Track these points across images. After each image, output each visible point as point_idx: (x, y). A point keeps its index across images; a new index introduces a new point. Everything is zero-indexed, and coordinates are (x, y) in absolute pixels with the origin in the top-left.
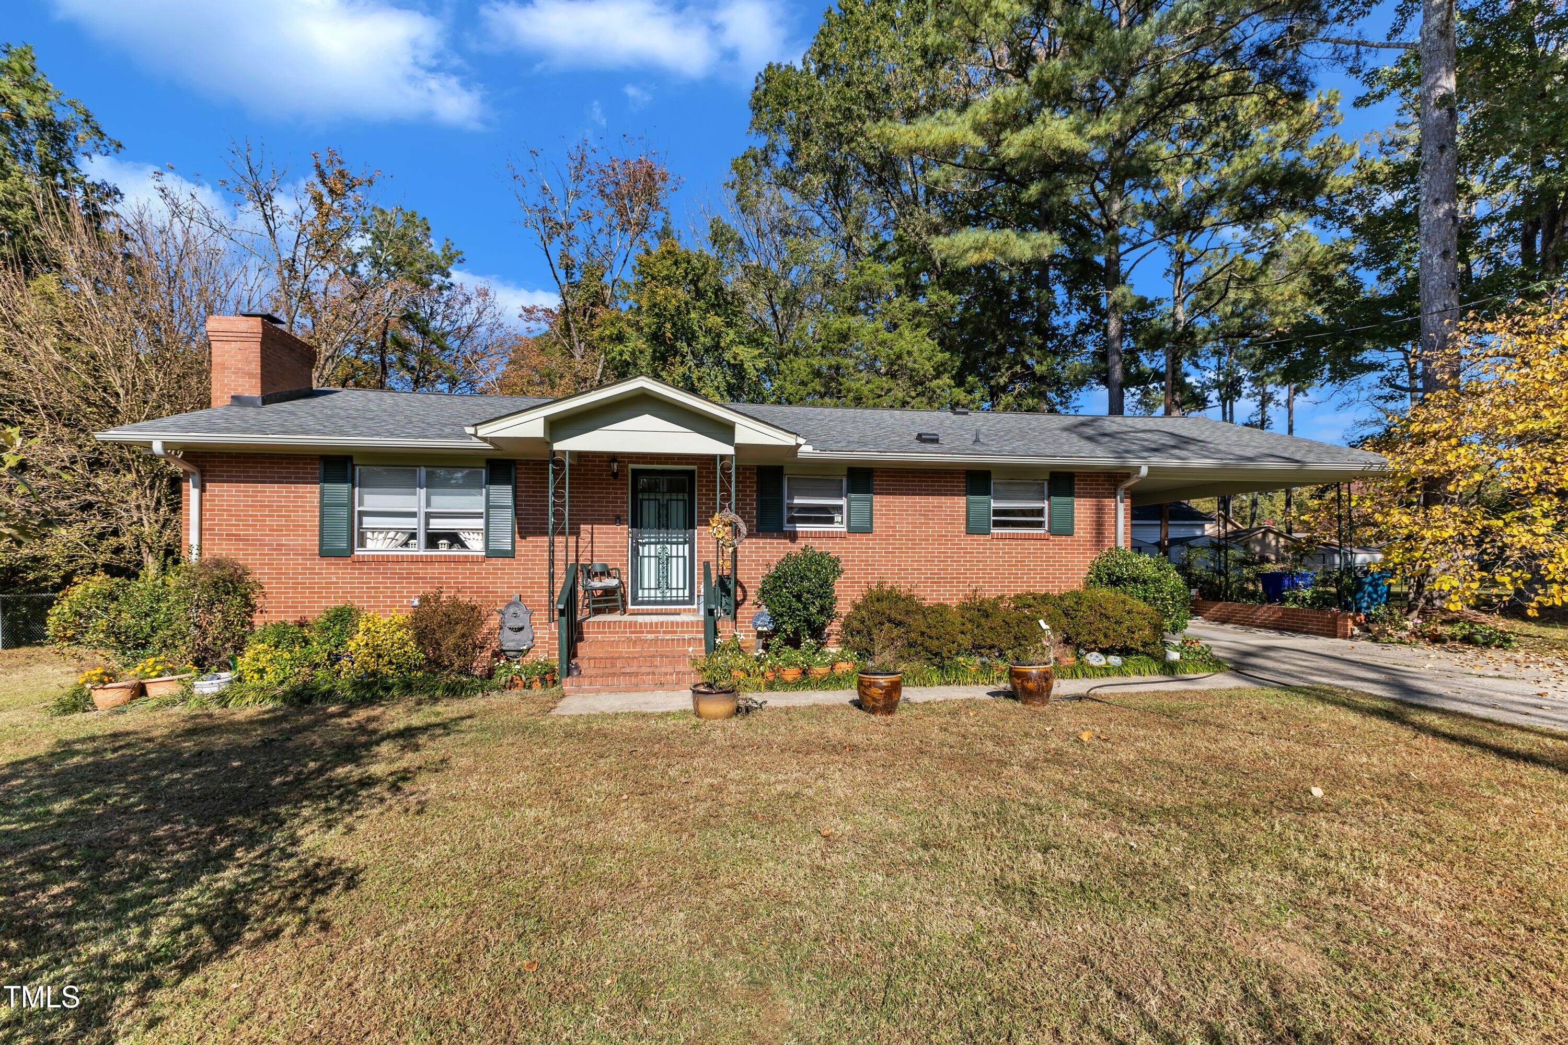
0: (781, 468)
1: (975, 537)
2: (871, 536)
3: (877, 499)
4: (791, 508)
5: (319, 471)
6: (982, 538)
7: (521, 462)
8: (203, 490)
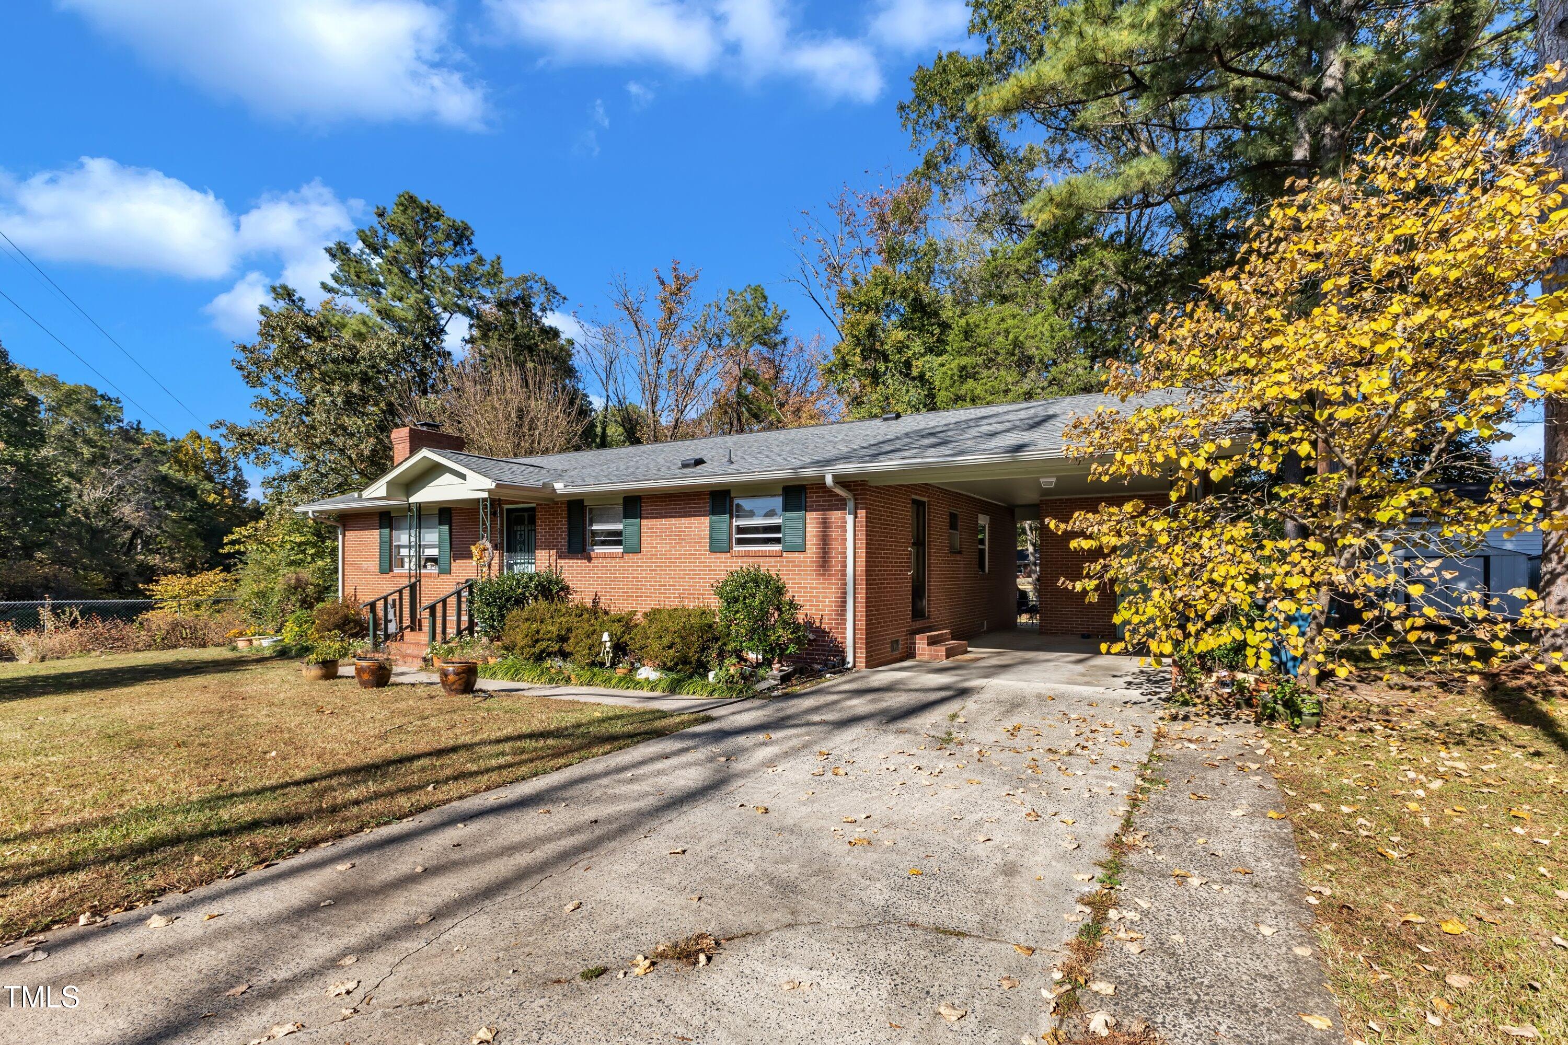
0: (582, 501)
1: (718, 555)
2: (640, 556)
3: (644, 522)
4: (594, 533)
5: (377, 521)
6: (723, 555)
7: (456, 509)
8: (344, 536)
